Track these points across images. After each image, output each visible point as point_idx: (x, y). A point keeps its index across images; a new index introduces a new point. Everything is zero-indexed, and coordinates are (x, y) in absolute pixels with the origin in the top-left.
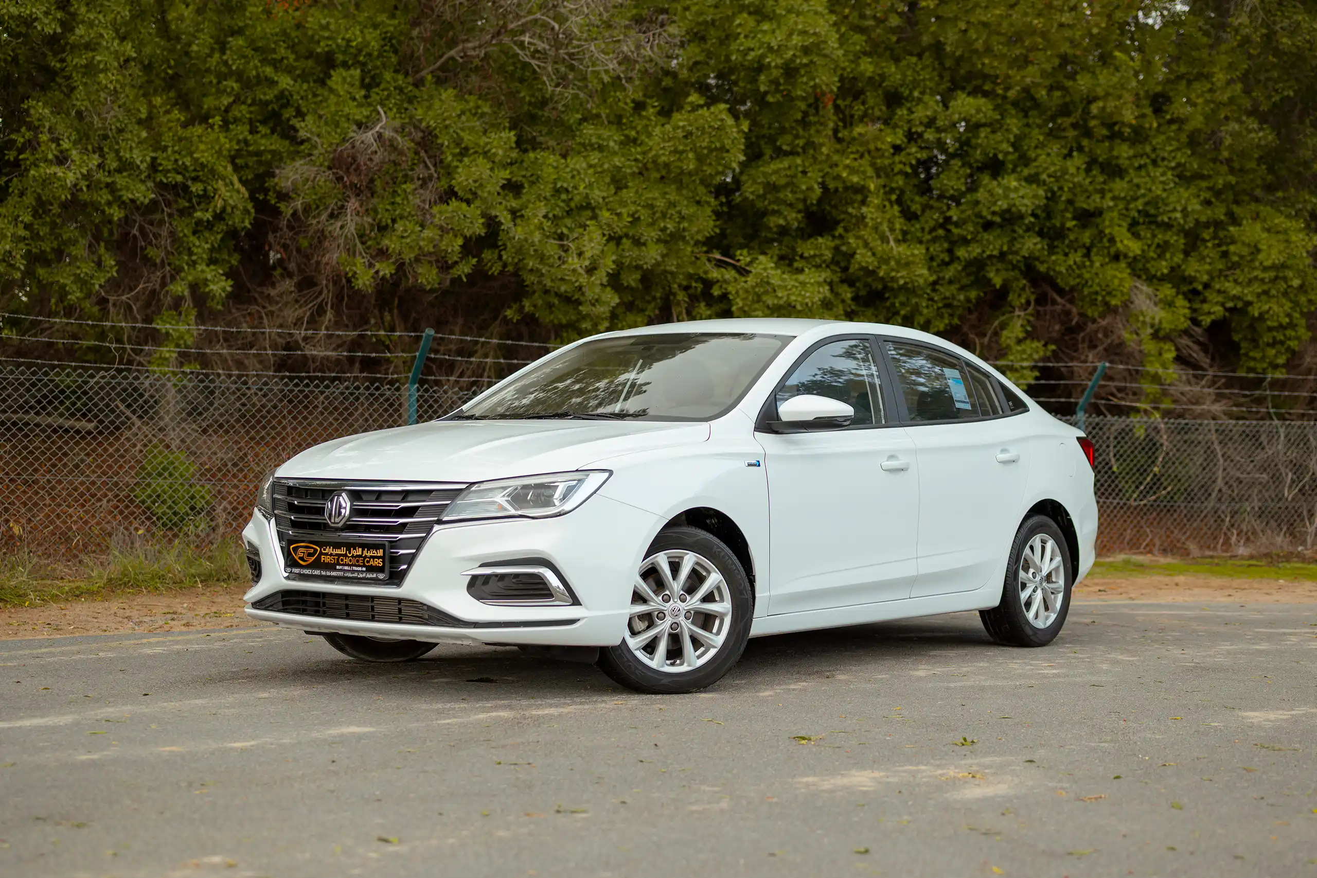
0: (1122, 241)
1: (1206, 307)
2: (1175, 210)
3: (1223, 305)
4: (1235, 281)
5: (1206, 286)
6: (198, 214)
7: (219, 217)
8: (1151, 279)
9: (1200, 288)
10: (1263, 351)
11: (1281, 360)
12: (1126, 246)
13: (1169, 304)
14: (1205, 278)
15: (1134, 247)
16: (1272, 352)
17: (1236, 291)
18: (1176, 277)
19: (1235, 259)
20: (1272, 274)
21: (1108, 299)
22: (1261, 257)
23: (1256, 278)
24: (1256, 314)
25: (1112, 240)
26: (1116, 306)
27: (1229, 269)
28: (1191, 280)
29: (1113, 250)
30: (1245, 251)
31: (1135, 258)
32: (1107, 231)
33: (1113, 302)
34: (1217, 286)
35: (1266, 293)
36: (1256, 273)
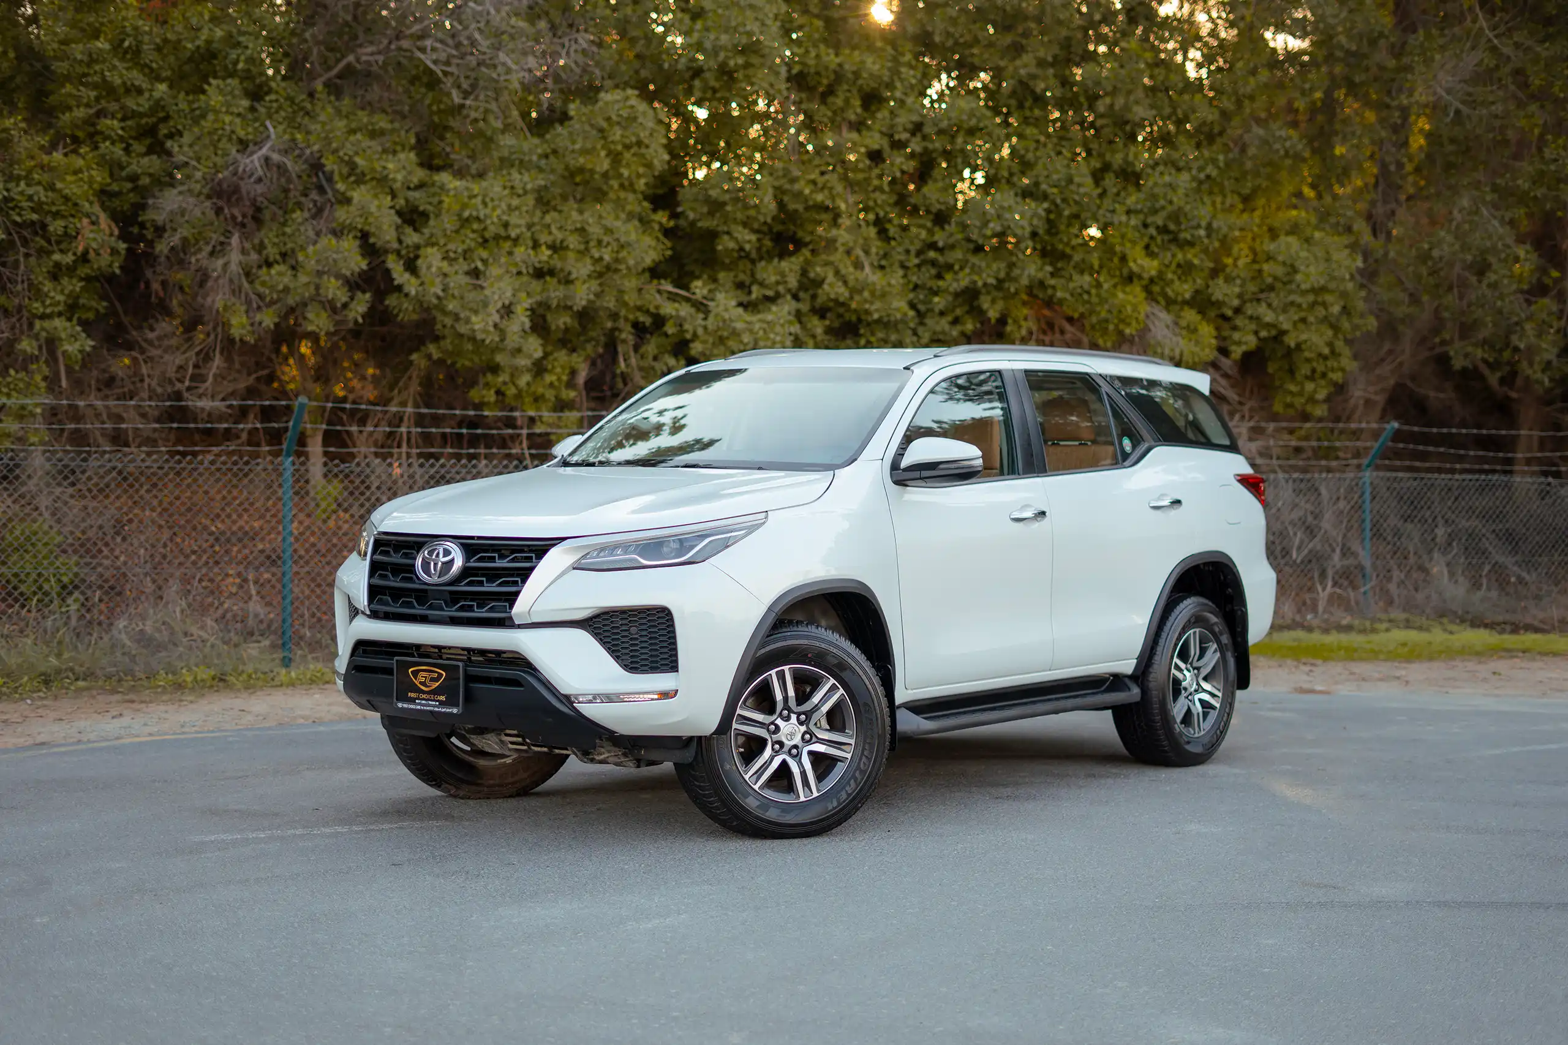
0: (1135, 261)
1: (1236, 336)
2: (1199, 226)
3: (1256, 333)
4: (1269, 305)
5: (1237, 311)
6: (57, 257)
8: (1170, 303)
9: (1229, 313)
10: (1302, 384)
11: (1321, 395)
12: (1142, 267)
13: (1192, 332)
14: (1236, 302)
15: (1150, 266)
16: (1310, 386)
17: (1269, 317)
18: (1202, 303)
19: (1269, 280)
20: (1311, 298)
21: (1121, 327)
22: (1299, 277)
23: (1292, 303)
24: (1293, 345)
25: (1123, 259)
26: (1132, 336)
27: (1262, 291)
28: (1218, 304)
29: (1125, 271)
30: (1280, 271)
31: (1152, 280)
32: (1118, 248)
33: (1128, 331)
34: (1249, 312)
35: (1303, 320)
36: (1292, 298)
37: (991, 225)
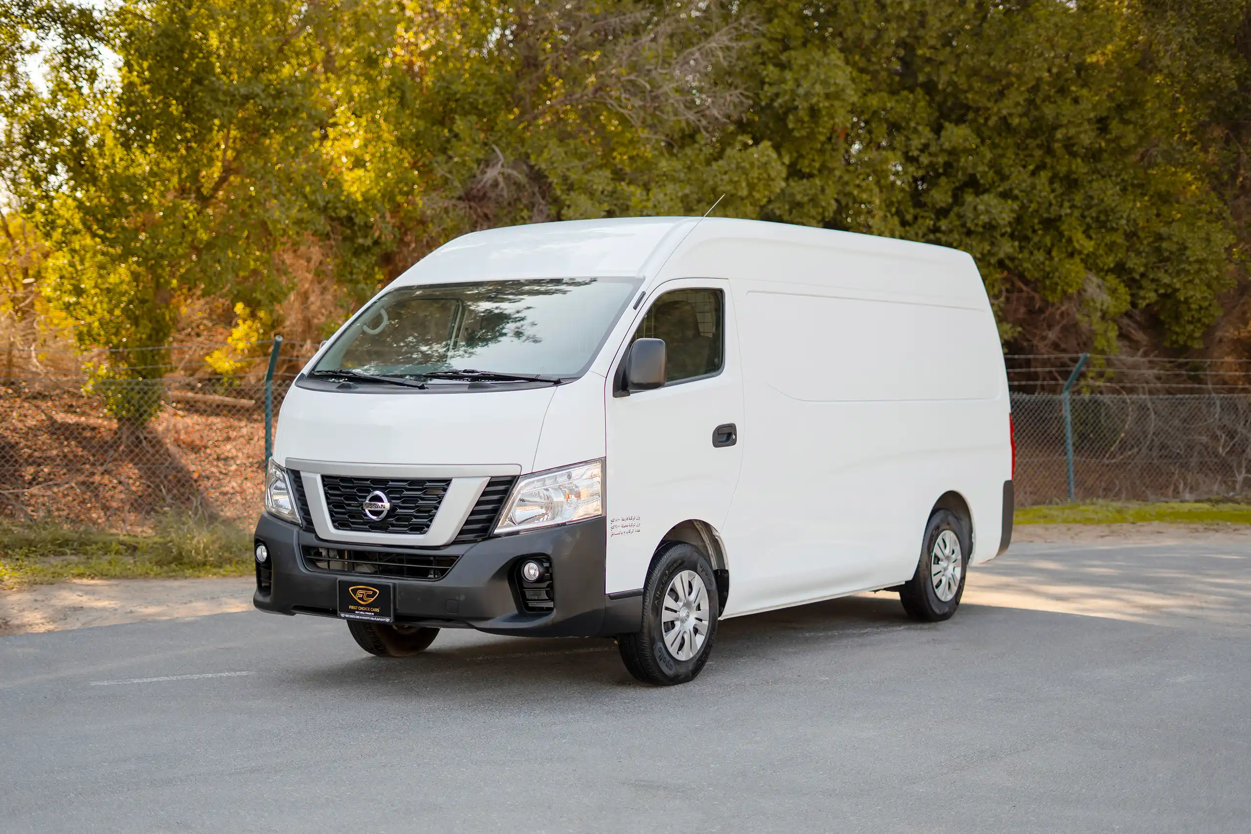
0: (1078, 241)
1: (1142, 293)
2: (1122, 217)
3: (1156, 291)
4: (1166, 271)
5: (1143, 275)
6: (361, 241)
7: (376, 243)
8: (1100, 271)
9: (1137, 277)
10: (1184, 327)
11: (1197, 334)
12: (1082, 245)
13: (1113, 292)
14: (1142, 269)
15: (1089, 246)
16: (1190, 327)
17: (1166, 280)
18: (1120, 269)
19: (1166, 254)
20: (1196, 266)
21: (1066, 288)
22: (1188, 253)
23: (1183, 269)
24: (1182, 299)
25: (1070, 240)
26: (1072, 294)
27: (1161, 261)
28: (1131, 271)
29: (1070, 249)
30: (1174, 248)
31: (1088, 255)
32: (1066, 233)
33: (1070, 291)
34: (1151, 276)
35: (1190, 281)
36: (1182, 266)
37: (982, 217)
